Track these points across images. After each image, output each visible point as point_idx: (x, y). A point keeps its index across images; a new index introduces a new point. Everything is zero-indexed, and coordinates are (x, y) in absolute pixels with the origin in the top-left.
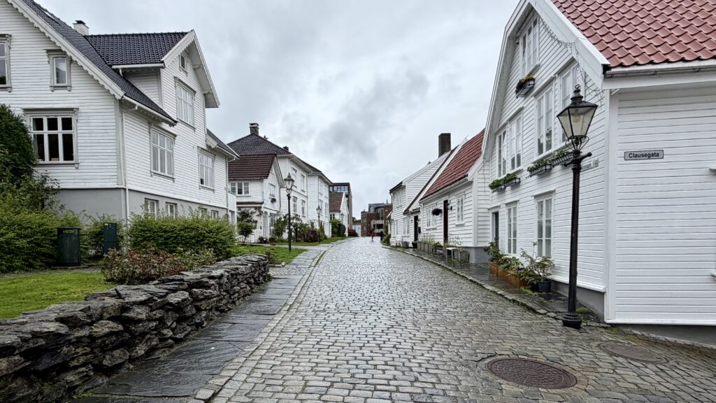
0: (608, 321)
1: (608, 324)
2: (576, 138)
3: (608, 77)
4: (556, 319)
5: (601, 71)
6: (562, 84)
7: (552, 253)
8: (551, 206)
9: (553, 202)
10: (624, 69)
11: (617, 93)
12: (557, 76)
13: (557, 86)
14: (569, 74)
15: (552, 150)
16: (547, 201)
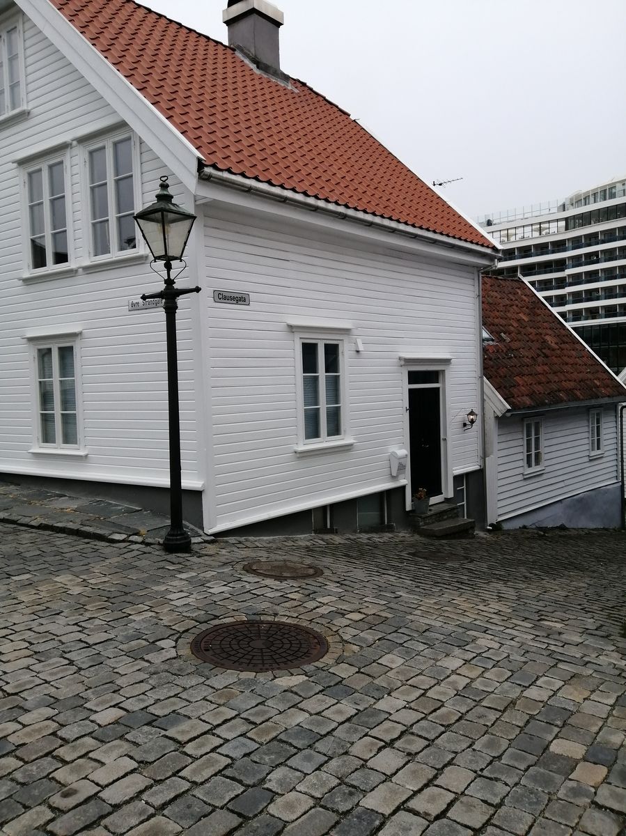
0: (211, 531)
2: (168, 260)
3: (204, 178)
4: (148, 544)
5: (194, 166)
6: (87, 161)
7: (80, 436)
8: (73, 358)
9: (77, 352)
10: (220, 173)
11: (204, 204)
12: (75, 143)
13: (76, 160)
14: (103, 148)
15: (71, 264)
16: (60, 349)
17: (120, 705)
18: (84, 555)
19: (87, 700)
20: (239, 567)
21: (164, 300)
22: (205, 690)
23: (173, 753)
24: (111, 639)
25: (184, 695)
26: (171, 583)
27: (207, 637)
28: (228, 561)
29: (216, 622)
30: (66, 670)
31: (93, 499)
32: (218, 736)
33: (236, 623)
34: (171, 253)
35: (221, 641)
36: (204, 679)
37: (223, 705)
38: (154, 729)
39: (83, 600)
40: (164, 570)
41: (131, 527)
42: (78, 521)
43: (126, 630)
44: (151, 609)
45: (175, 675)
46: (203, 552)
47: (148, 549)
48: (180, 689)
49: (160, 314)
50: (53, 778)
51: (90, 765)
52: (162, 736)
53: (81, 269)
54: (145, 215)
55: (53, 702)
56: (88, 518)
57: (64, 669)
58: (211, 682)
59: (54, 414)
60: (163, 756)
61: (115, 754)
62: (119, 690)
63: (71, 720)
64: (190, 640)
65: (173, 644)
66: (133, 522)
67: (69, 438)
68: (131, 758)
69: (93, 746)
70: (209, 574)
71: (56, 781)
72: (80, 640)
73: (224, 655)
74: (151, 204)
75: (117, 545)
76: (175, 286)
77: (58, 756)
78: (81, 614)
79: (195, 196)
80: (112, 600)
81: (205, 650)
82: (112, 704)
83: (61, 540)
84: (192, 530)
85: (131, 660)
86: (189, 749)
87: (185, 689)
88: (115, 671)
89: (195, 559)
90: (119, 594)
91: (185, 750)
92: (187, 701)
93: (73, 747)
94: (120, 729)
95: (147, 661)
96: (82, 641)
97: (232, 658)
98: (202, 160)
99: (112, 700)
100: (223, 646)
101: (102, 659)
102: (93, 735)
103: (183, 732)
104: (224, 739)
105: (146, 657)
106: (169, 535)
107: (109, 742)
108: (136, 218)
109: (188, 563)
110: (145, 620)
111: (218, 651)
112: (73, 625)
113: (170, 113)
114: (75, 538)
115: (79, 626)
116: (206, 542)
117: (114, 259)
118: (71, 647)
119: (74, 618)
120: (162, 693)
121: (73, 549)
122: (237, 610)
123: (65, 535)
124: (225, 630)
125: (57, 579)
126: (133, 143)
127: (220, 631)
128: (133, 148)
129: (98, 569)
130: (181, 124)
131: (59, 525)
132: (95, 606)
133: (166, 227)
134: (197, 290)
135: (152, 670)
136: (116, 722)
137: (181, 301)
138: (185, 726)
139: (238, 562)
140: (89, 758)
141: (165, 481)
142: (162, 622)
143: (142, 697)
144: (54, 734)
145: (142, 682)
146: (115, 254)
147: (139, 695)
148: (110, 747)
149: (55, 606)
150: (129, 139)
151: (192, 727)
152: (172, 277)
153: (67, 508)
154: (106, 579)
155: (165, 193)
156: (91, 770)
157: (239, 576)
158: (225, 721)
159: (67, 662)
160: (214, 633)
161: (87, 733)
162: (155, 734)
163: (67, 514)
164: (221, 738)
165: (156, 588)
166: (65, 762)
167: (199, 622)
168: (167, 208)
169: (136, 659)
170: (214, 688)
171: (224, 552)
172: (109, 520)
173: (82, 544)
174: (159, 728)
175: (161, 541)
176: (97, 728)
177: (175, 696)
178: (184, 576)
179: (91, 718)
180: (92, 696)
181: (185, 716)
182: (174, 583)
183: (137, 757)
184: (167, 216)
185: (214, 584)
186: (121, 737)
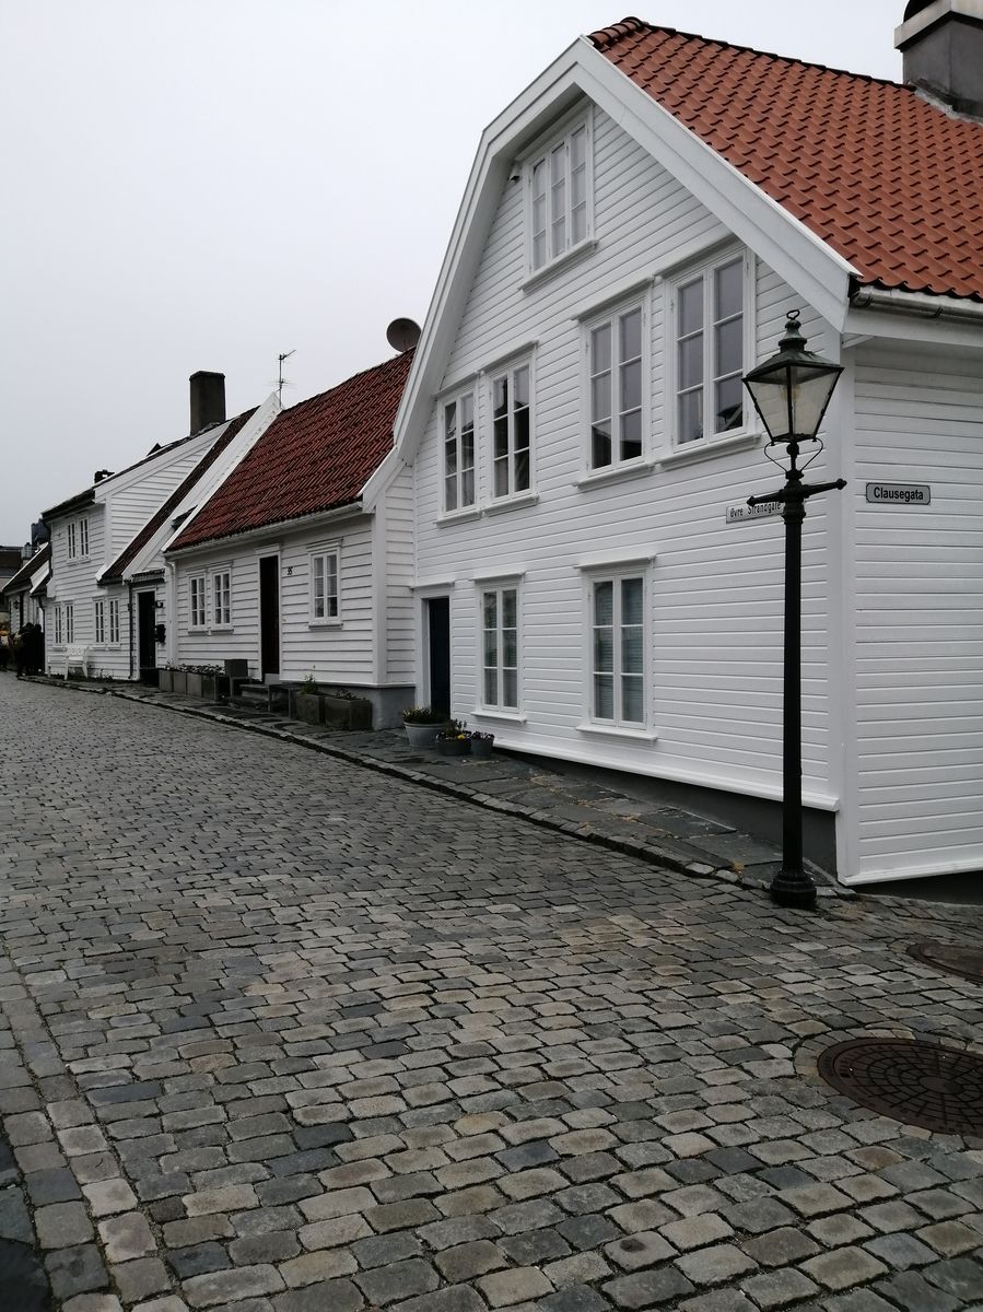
0: (849, 881)
1: (849, 887)
2: (793, 441)
3: (858, 304)
4: (746, 887)
5: (843, 287)
6: (675, 302)
7: (647, 710)
8: (641, 596)
9: (647, 585)
10: (886, 294)
11: (857, 347)
12: (659, 278)
13: (659, 304)
14: (701, 279)
15: (646, 458)
16: (624, 582)
17: (707, 1131)
18: (650, 889)
19: (658, 1112)
20: (899, 948)
21: (783, 505)
22: (842, 1140)
23: (790, 1228)
24: (692, 1026)
25: (807, 1140)
26: (785, 956)
27: (845, 1055)
28: (880, 935)
29: (860, 1032)
30: (628, 1059)
31: (663, 806)
32: (865, 1221)
33: (895, 1041)
34: (798, 430)
35: (870, 1066)
36: (840, 1122)
37: (874, 1172)
38: (759, 1183)
39: (650, 957)
40: (773, 932)
41: (720, 856)
42: (642, 836)
43: (714, 1015)
44: (752, 990)
45: (792, 1104)
46: (836, 913)
47: (745, 895)
48: (801, 1130)
49: (777, 526)
50: (610, 1217)
51: (664, 1212)
52: (772, 1197)
53: (658, 465)
54: (760, 376)
55: (611, 1104)
56: (655, 834)
57: (625, 1056)
58: (854, 1128)
59: (612, 676)
60: (772, 1229)
61: (699, 1205)
62: (705, 1108)
63: (634, 1136)
64: (817, 1053)
65: (789, 1053)
66: (724, 849)
67: (632, 712)
68: (724, 1218)
69: (666, 1184)
70: (847, 951)
71: (614, 1222)
72: (647, 1018)
73: (875, 1090)
74: (769, 356)
75: (698, 881)
76: (803, 481)
77: (617, 1186)
78: (648, 979)
79: (841, 335)
80: (693, 966)
81: (843, 1075)
82: (695, 1127)
83: (618, 862)
84: (817, 873)
85: (722, 1065)
86: (816, 1228)
87: (809, 1131)
88: (699, 1076)
89: (822, 923)
90: (703, 958)
91: (808, 1228)
92: (813, 1151)
93: (638, 1178)
94: (707, 1170)
95: (748, 1072)
96: (650, 1021)
97: (889, 1098)
98: (857, 276)
99: (694, 1120)
100: (872, 1075)
101: (679, 1054)
102: (667, 1167)
103: (806, 1199)
104: (876, 1229)
105: (746, 1066)
106: (779, 877)
107: (689, 1184)
108: (745, 381)
109: (809, 927)
110: (743, 1006)
111: (865, 1082)
112: (637, 992)
113: (806, 210)
114: (637, 861)
115: (644, 995)
116: (840, 896)
117: (709, 445)
118: (634, 1025)
119: (637, 982)
120: (772, 1128)
121: (635, 878)
122: (897, 1020)
123: (623, 855)
124: (874, 1047)
125: (613, 919)
126: (745, 266)
127: (867, 1048)
128: (745, 274)
129: (670, 914)
130: (823, 224)
131: (616, 839)
132: (667, 970)
133: (792, 390)
134: (840, 484)
135: (756, 1088)
136: (701, 1156)
137: (810, 504)
138: (809, 1189)
139: (896, 939)
140: (661, 1201)
141: (774, 790)
142: (770, 1014)
143: (739, 1126)
144: (611, 1151)
145: (740, 1102)
146: (712, 438)
147: (735, 1123)
148: (692, 1194)
149: (613, 960)
150: (739, 260)
151: (821, 1196)
152: (798, 468)
153: (627, 815)
154: (683, 931)
155: (794, 336)
156: (663, 1221)
157: (899, 963)
158: (877, 1200)
159: (629, 1047)
160: (856, 1050)
161: (658, 1162)
162: (761, 1191)
163: (625, 824)
164: (871, 1226)
165: (759, 959)
166: (627, 1199)
167: (832, 1027)
168: (797, 359)
169: (731, 1066)
170: (858, 1141)
171: (872, 918)
172: (687, 840)
173: (647, 872)
174: (767, 1182)
175: (767, 885)
176: (672, 1158)
177: (793, 1137)
178: (805, 947)
179: (664, 1141)
180: (664, 1108)
181: (808, 1173)
182: (790, 956)
183: (732, 1220)
184: (795, 372)
185: (855, 969)
186: (709, 1182)
